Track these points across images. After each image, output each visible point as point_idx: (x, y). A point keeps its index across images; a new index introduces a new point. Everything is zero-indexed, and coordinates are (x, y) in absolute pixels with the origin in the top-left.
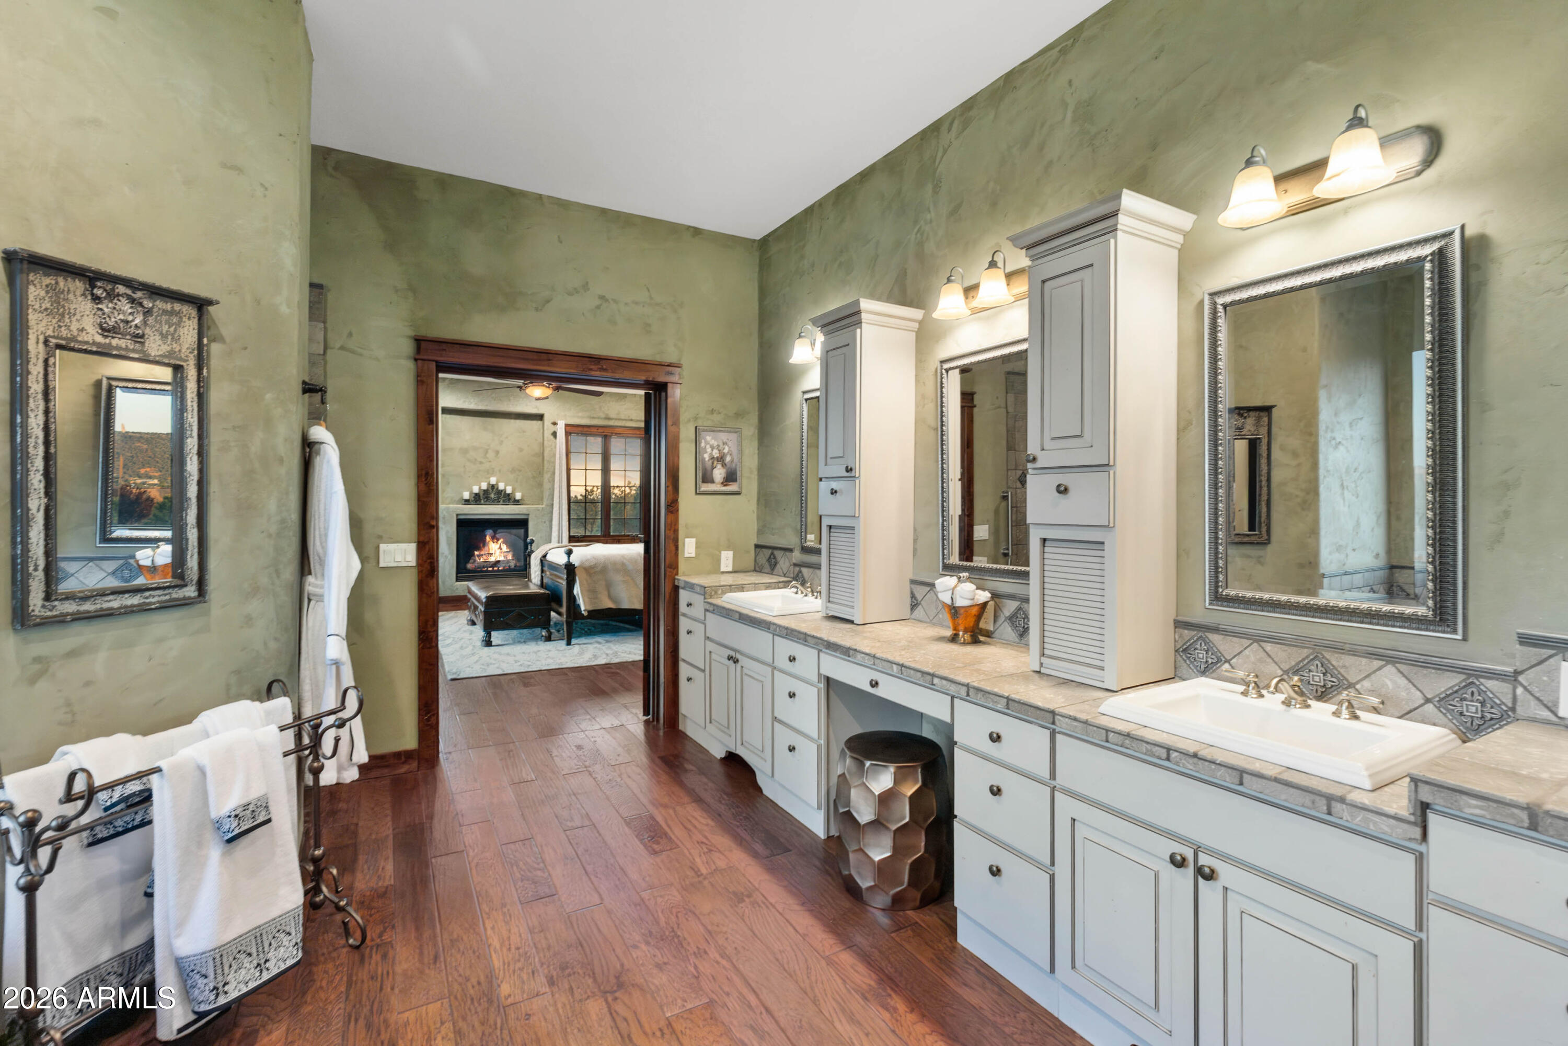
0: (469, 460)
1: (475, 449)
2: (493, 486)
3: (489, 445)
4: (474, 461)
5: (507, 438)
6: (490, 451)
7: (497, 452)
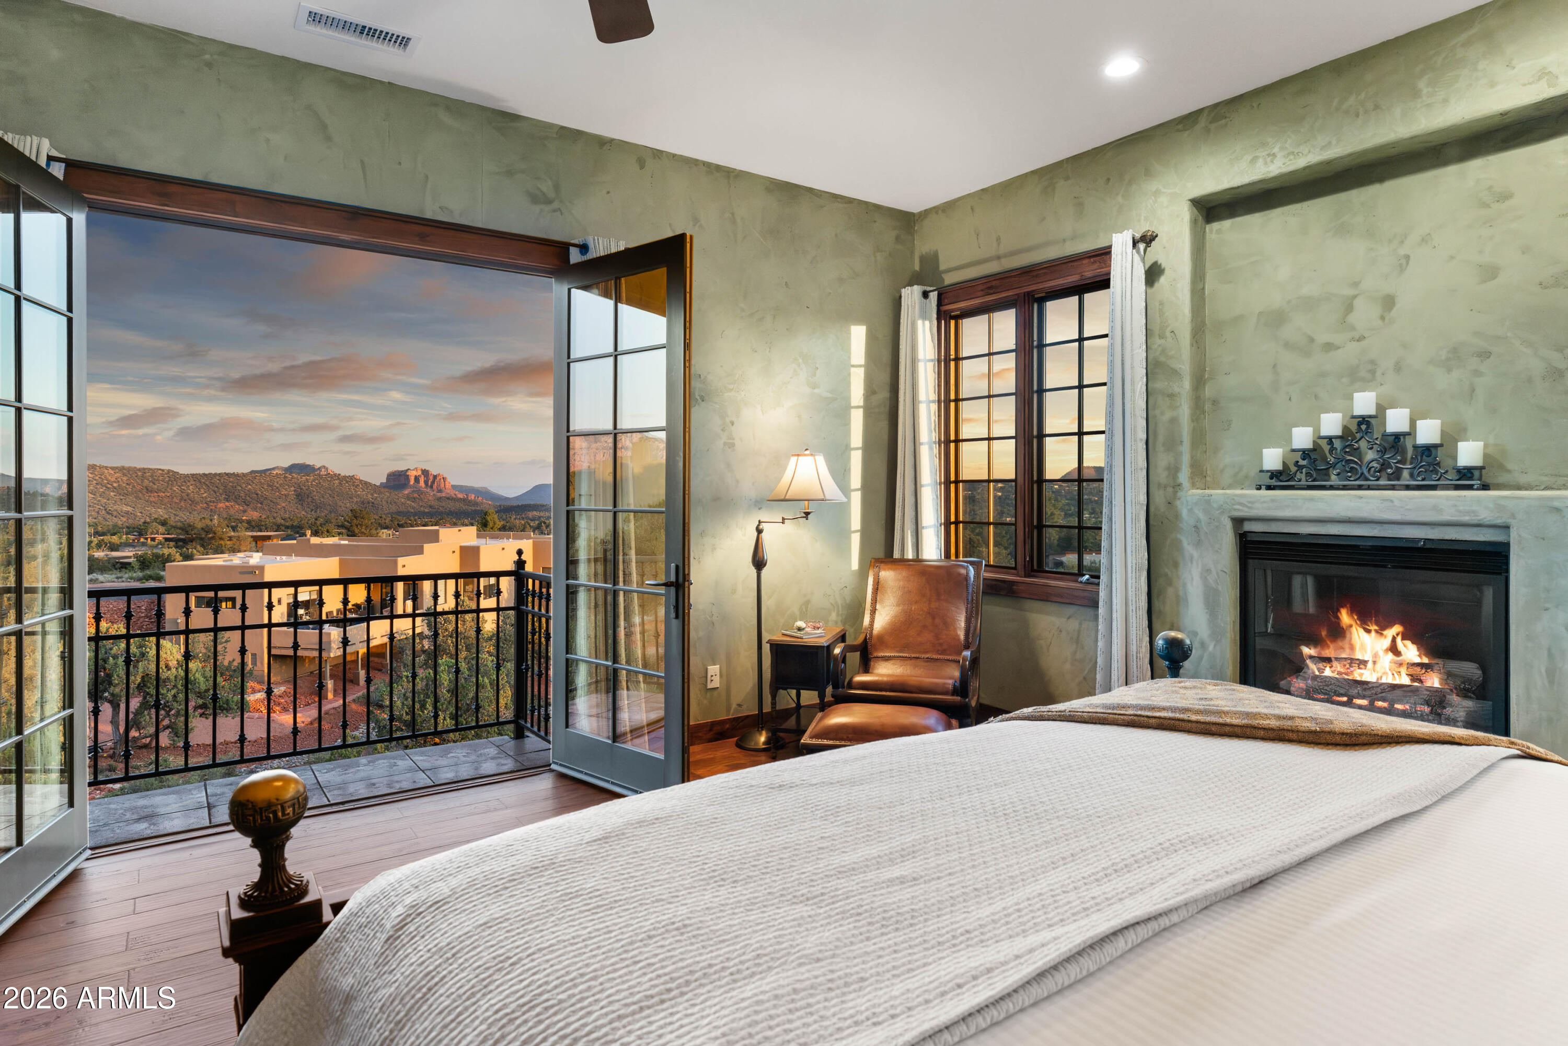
0: (1287, 345)
1: (1308, 304)
2: (1364, 421)
3: (1356, 284)
4: (1307, 347)
5: (1424, 240)
6: (1357, 303)
7: (1389, 302)
